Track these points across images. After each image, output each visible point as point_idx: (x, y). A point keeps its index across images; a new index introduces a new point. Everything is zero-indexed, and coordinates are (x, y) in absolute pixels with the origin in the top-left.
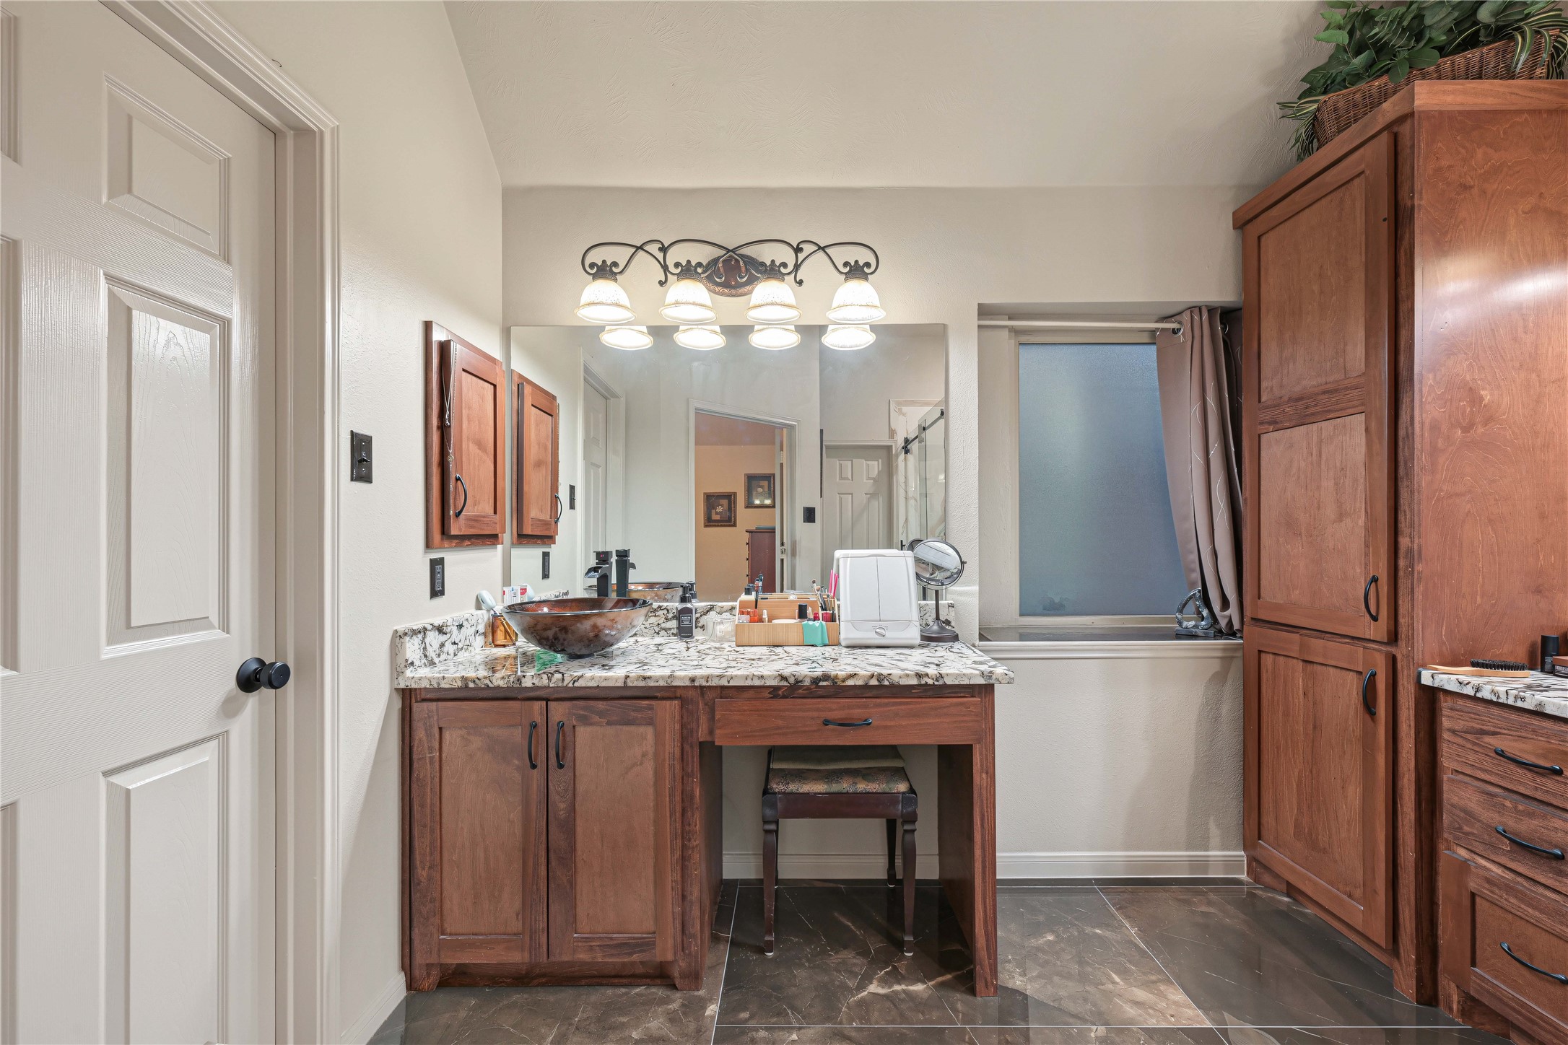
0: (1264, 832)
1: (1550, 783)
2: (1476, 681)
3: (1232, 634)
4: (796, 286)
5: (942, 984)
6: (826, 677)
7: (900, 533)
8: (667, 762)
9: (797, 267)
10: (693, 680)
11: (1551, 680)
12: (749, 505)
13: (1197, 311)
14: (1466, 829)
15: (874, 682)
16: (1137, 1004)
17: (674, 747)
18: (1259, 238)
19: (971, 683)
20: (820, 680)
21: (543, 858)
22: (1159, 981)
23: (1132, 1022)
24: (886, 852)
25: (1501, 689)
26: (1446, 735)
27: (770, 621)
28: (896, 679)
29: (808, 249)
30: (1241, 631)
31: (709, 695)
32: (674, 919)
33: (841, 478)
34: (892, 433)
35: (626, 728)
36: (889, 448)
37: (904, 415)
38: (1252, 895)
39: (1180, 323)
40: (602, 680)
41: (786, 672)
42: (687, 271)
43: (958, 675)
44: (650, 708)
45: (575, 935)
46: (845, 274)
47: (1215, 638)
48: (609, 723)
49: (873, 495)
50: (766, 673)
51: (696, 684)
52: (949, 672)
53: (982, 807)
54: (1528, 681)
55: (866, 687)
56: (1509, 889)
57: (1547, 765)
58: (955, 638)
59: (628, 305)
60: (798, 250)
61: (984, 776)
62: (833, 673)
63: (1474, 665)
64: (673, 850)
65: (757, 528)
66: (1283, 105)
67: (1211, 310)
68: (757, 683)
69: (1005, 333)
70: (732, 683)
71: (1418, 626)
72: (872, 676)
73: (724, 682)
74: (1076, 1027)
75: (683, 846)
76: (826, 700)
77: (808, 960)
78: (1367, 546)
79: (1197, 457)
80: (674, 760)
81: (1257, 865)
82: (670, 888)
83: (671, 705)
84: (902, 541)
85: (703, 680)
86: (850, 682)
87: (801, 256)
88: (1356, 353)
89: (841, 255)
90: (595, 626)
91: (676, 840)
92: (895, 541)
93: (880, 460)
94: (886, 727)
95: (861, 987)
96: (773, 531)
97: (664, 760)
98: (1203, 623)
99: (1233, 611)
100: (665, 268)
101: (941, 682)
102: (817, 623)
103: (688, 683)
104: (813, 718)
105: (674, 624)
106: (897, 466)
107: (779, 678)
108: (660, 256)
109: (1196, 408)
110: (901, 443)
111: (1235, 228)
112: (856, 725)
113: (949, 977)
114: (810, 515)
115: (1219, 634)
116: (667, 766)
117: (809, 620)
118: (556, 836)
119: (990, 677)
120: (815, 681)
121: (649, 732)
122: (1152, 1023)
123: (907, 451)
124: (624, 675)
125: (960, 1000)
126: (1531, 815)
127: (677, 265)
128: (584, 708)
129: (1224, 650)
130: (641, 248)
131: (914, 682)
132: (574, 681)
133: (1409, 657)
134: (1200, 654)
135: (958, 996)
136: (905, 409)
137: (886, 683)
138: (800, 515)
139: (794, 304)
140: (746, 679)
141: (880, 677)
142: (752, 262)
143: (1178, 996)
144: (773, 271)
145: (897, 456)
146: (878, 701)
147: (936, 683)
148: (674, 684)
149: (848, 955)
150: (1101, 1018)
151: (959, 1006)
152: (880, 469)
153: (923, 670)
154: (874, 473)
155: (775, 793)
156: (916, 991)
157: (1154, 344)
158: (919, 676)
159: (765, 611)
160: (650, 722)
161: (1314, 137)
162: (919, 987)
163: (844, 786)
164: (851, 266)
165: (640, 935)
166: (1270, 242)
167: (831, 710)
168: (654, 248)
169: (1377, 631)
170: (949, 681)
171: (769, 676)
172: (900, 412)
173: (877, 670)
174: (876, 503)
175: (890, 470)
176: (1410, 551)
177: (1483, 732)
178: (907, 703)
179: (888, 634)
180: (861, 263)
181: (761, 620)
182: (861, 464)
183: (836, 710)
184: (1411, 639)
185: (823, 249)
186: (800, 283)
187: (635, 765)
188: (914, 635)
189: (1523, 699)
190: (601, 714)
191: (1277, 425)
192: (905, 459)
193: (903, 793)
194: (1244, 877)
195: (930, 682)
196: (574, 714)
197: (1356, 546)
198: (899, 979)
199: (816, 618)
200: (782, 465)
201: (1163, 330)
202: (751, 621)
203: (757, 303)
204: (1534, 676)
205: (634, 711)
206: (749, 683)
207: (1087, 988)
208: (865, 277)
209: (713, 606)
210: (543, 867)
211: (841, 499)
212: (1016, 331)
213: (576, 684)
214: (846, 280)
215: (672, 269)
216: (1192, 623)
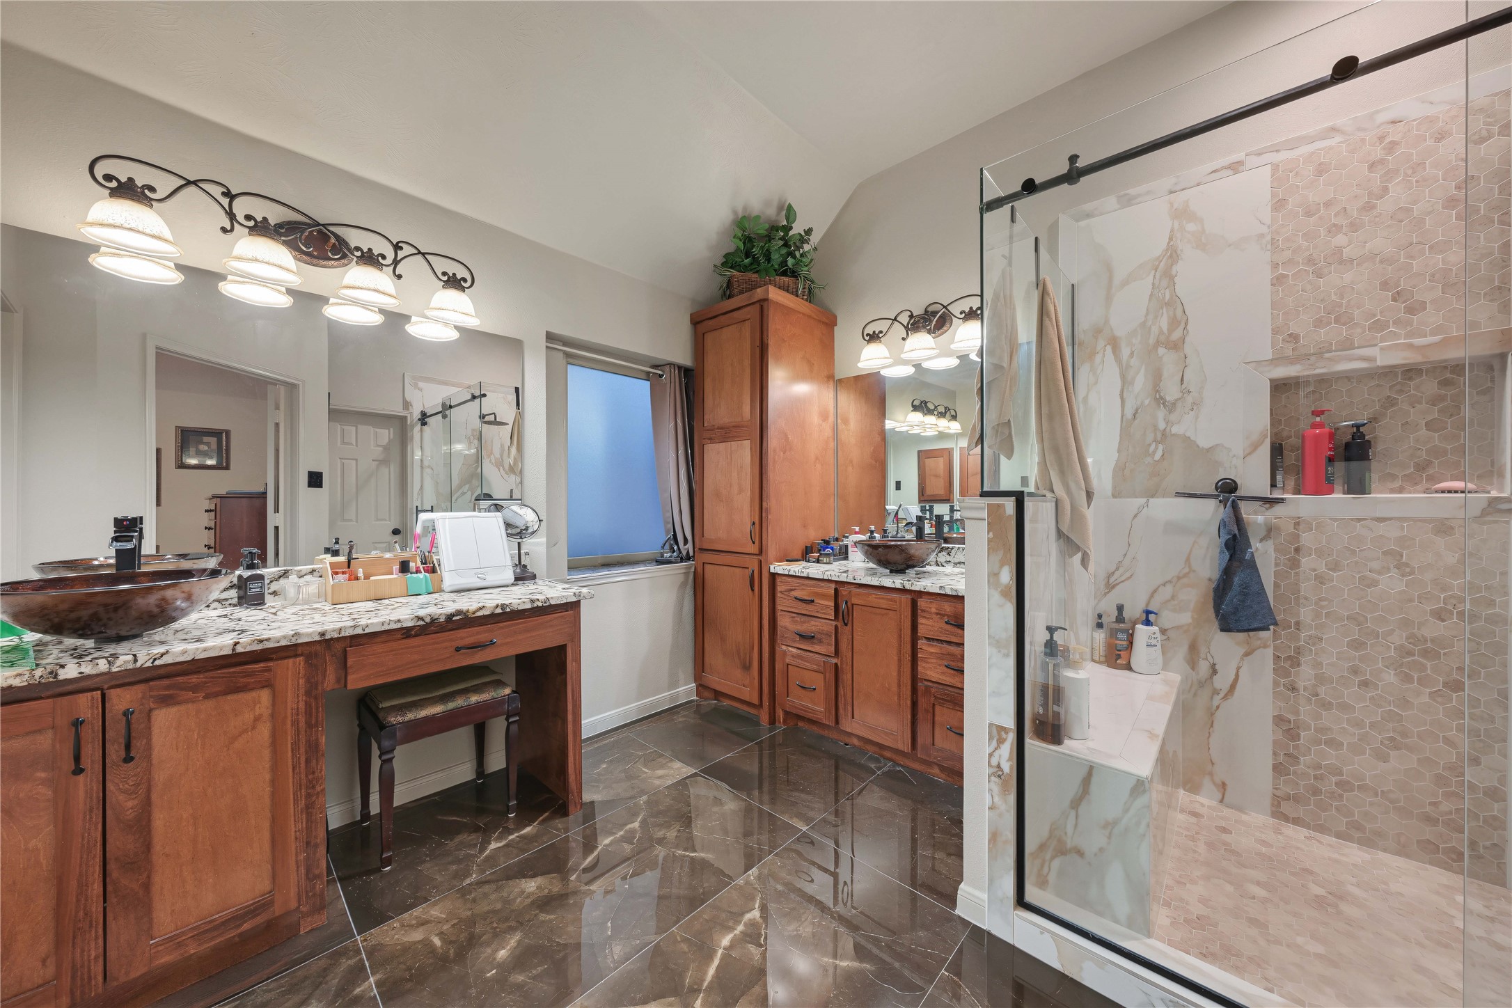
0: (705, 670)
1: (810, 607)
2: (788, 568)
3: (688, 558)
4: (395, 279)
5: (543, 820)
6: (459, 612)
7: (415, 499)
8: (289, 718)
9: (396, 262)
10: (322, 634)
11: (809, 564)
12: (182, 466)
13: (672, 366)
14: (786, 636)
15: (499, 611)
16: (660, 777)
17: (298, 702)
18: (704, 334)
19: (568, 601)
20: (454, 616)
21: (96, 875)
22: (668, 762)
23: (659, 786)
24: (474, 756)
25: (796, 570)
26: (779, 595)
27: (367, 577)
28: (515, 607)
29: (407, 250)
30: (694, 556)
31: (338, 647)
32: (298, 867)
33: (343, 442)
34: (407, 405)
35: (230, 697)
36: (403, 419)
37: (420, 390)
38: (698, 706)
39: (663, 371)
40: (200, 651)
41: (422, 613)
42: (260, 228)
43: (559, 597)
44: (268, 670)
45: (151, 942)
46: (444, 281)
47: (681, 562)
48: (207, 697)
49: (384, 462)
50: (401, 617)
51: (327, 638)
52: (552, 596)
53: (572, 685)
54: (803, 565)
55: (493, 615)
56: (799, 657)
57: (810, 599)
58: (534, 577)
59: (171, 239)
60: (397, 247)
61: (574, 663)
62: (465, 609)
63: (787, 561)
64: (296, 801)
65: (228, 493)
66: (715, 266)
67: (680, 367)
68: (394, 626)
69: (561, 354)
70: (367, 631)
71: (769, 544)
72: (497, 606)
73: (359, 631)
74: (631, 803)
75: (308, 796)
76: (458, 631)
77: (427, 856)
78: (751, 507)
79: (672, 455)
80: (298, 715)
81: (702, 687)
82: (293, 837)
83: (294, 663)
84: (417, 507)
85: (335, 633)
86: (479, 614)
87: (401, 254)
88: (747, 409)
89: (441, 265)
90: (164, 599)
91: (301, 790)
92: (409, 506)
93: (392, 430)
94: (507, 643)
95: (482, 850)
96: (263, 495)
97: (286, 717)
98: (675, 554)
99: (690, 545)
100: (232, 216)
101: (548, 604)
102: (421, 576)
103: (317, 638)
104: (446, 648)
105: (233, 593)
106: (412, 437)
107: (415, 620)
108: (225, 202)
109: (672, 424)
110: (417, 415)
111: (691, 323)
112: (486, 645)
113: (547, 814)
114: (315, 480)
115: (682, 560)
116: (289, 723)
117: (413, 573)
118: (120, 842)
119: (580, 596)
120: (449, 617)
121: (265, 696)
122: (669, 782)
123: (424, 424)
124: (232, 642)
125: (559, 823)
126: (804, 622)
127: (248, 217)
128: (168, 687)
129: (686, 568)
130: (195, 183)
131: (529, 606)
132: (155, 659)
133: (766, 560)
134: (677, 572)
135: (557, 821)
136: (421, 384)
137: (508, 610)
138: (304, 479)
139: (395, 295)
140: (383, 624)
141: (503, 607)
142: (342, 242)
143: (677, 765)
144: (369, 258)
145: (413, 426)
146: (501, 624)
147: (544, 605)
148: (299, 641)
149: (464, 837)
150: (643, 792)
151: (560, 826)
152: (392, 437)
153: (534, 597)
154: (385, 441)
155: (394, 725)
156: (527, 833)
157: (648, 380)
158: (532, 601)
159: (360, 570)
160: (268, 685)
161: (728, 291)
162: (528, 830)
163: (459, 702)
164: (449, 277)
165: (252, 902)
166: (709, 338)
167: (462, 638)
168: (217, 191)
169: (753, 549)
170: (553, 602)
171: (406, 620)
172: (416, 386)
173: (500, 602)
174: (386, 471)
175: (403, 439)
176: (767, 509)
177: (791, 590)
178: (525, 623)
179: (488, 578)
180: (459, 277)
181: (357, 578)
182: (367, 431)
183: (467, 637)
184: (767, 554)
185: (423, 254)
186: (399, 277)
187: (245, 731)
188: (509, 576)
189: (803, 572)
190: (195, 688)
191: (712, 441)
192: (421, 430)
193: (509, 695)
194: (695, 698)
195: (540, 604)
196: (151, 697)
197: (746, 507)
198: (509, 831)
199: (418, 571)
200: (277, 425)
201: (654, 373)
202: (350, 580)
203: (351, 283)
204: (804, 564)
205: (244, 677)
206: (386, 627)
207: (633, 782)
208: (463, 289)
209: (288, 571)
210: (96, 886)
211: (343, 464)
212: (567, 355)
213: (157, 663)
214: (444, 287)
215: (240, 218)
216: (669, 555)
